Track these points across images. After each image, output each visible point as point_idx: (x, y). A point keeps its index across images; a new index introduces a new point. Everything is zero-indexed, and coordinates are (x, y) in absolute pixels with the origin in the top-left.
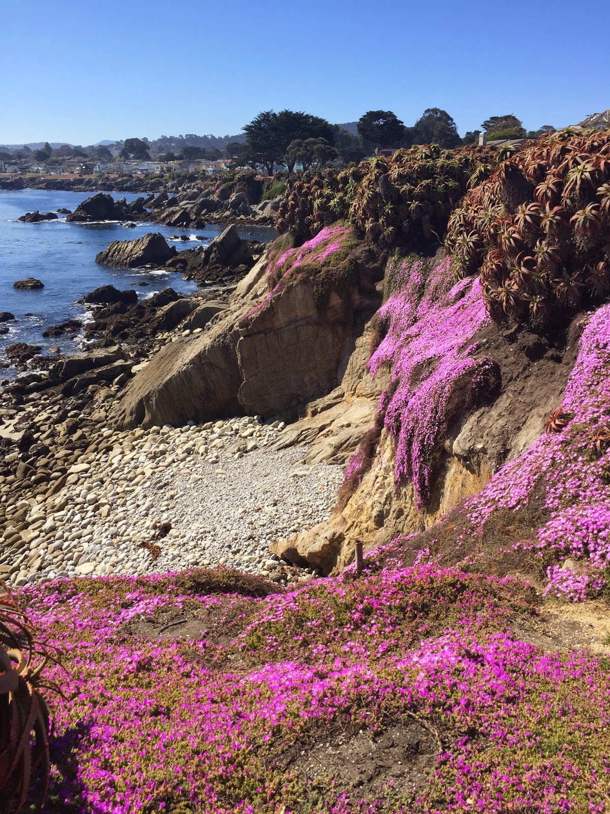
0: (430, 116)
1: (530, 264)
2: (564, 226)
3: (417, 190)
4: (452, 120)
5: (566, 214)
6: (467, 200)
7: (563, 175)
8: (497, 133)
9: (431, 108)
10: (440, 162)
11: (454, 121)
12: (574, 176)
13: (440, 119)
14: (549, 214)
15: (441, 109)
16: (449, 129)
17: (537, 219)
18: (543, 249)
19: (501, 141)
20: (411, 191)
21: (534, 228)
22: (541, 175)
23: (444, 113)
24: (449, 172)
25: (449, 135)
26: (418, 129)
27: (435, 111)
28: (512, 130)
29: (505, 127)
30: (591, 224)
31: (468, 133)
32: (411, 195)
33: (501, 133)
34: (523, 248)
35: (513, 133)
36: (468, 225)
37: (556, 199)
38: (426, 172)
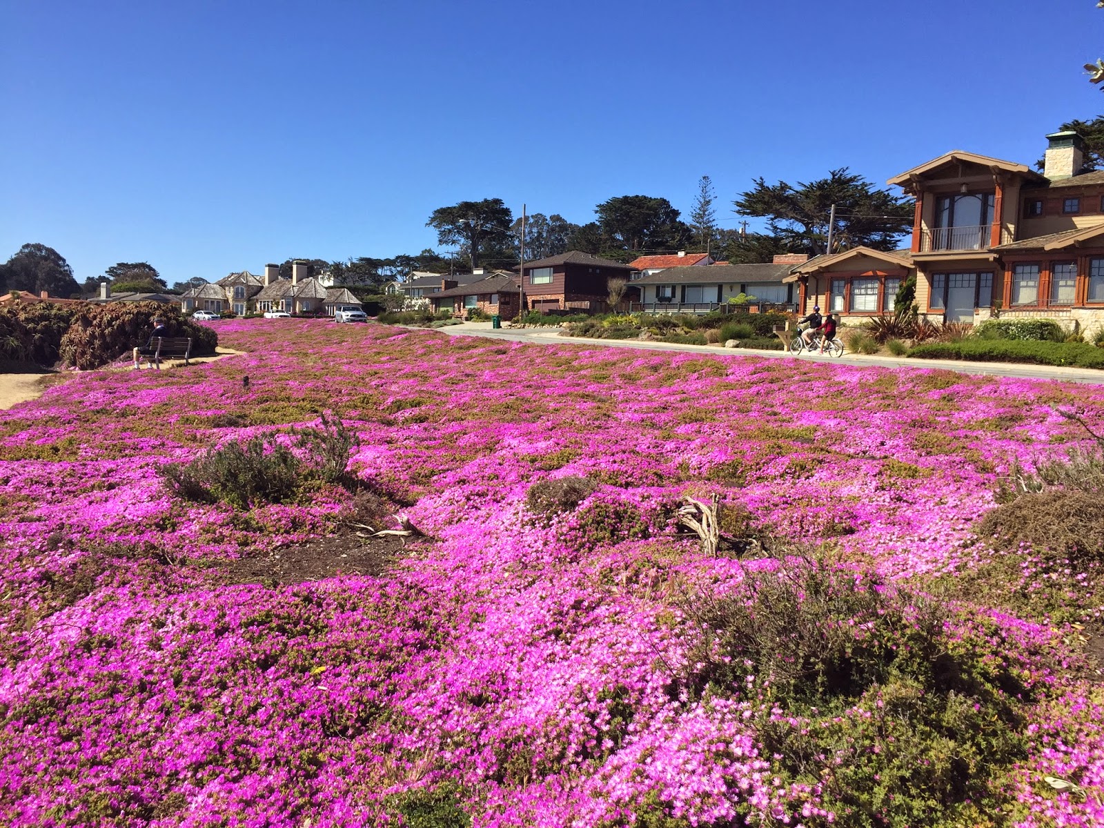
0: (30, 253)
1: (93, 349)
2: (102, 335)
3: (39, 327)
4: (64, 260)
5: (103, 331)
6: (70, 331)
7: (102, 318)
8: (126, 283)
9: (32, 242)
10: (53, 312)
11: (67, 262)
12: (105, 319)
13: (46, 258)
14: (98, 331)
15: (48, 245)
16: (61, 272)
17: (94, 332)
18: (97, 342)
19: (129, 293)
20: (34, 328)
21: (93, 336)
22: (95, 317)
23: (51, 252)
24: (60, 318)
25: (60, 280)
26: (14, 268)
27: (39, 247)
28: (145, 282)
29: (135, 277)
30: (111, 334)
31: (89, 278)
32: (35, 331)
33: (132, 284)
34: (90, 343)
35: (146, 286)
36: (71, 342)
37: (100, 326)
38: (43, 317)
